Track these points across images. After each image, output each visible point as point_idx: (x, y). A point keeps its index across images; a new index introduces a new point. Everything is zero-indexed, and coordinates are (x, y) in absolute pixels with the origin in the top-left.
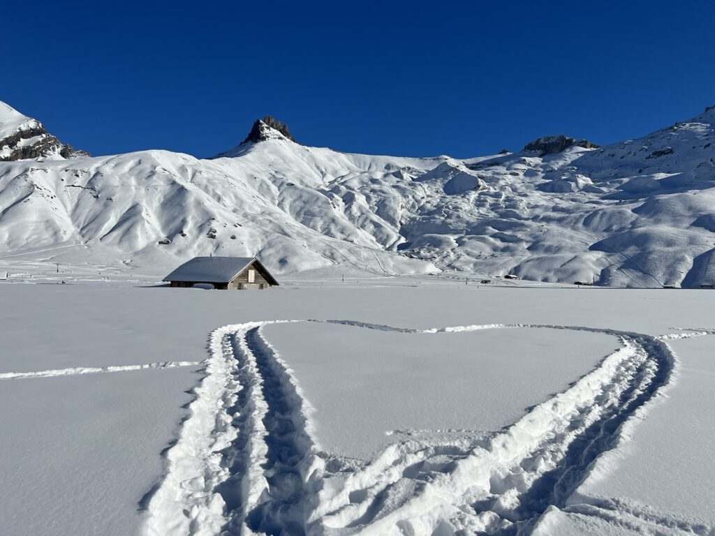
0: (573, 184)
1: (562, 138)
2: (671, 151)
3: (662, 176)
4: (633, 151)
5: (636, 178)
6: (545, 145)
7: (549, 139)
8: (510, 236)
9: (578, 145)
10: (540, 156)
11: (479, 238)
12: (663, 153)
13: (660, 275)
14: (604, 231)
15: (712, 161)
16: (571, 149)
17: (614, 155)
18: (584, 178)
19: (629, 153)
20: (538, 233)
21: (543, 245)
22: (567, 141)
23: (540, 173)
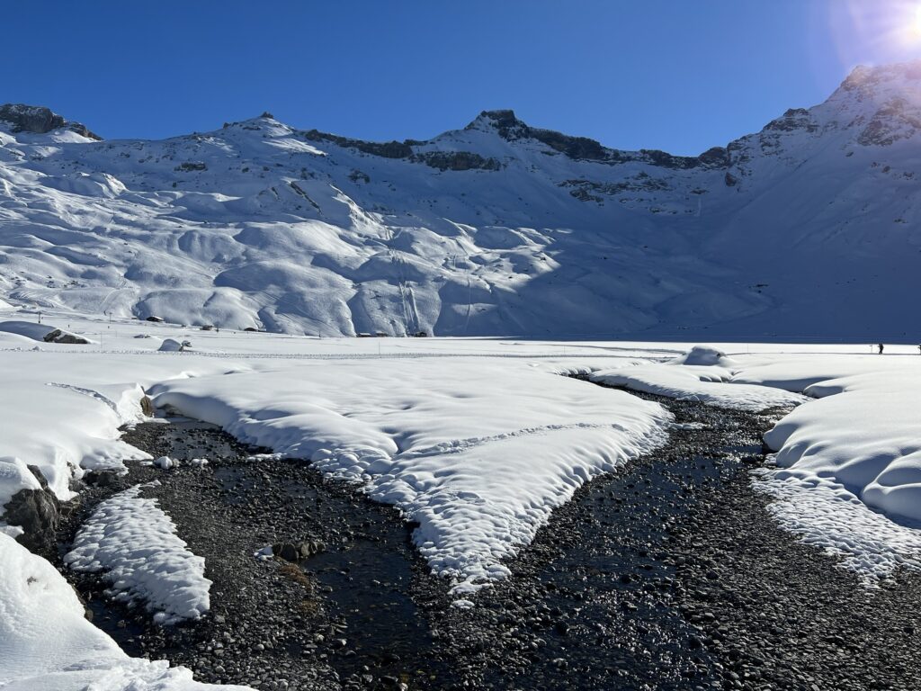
0: (104, 187)
1: (47, 112)
2: (203, 167)
3: (221, 198)
4: (155, 157)
5: (190, 195)
6: (21, 116)
7: (26, 108)
8: (83, 254)
9: (72, 130)
10: (12, 132)
11: (28, 252)
12: (194, 167)
13: (329, 321)
14: (214, 261)
15: (273, 189)
16: (62, 133)
17: (128, 156)
18: (115, 180)
19: (150, 157)
20: (127, 255)
21: (151, 274)
22: (54, 118)
23: (20, 158)
